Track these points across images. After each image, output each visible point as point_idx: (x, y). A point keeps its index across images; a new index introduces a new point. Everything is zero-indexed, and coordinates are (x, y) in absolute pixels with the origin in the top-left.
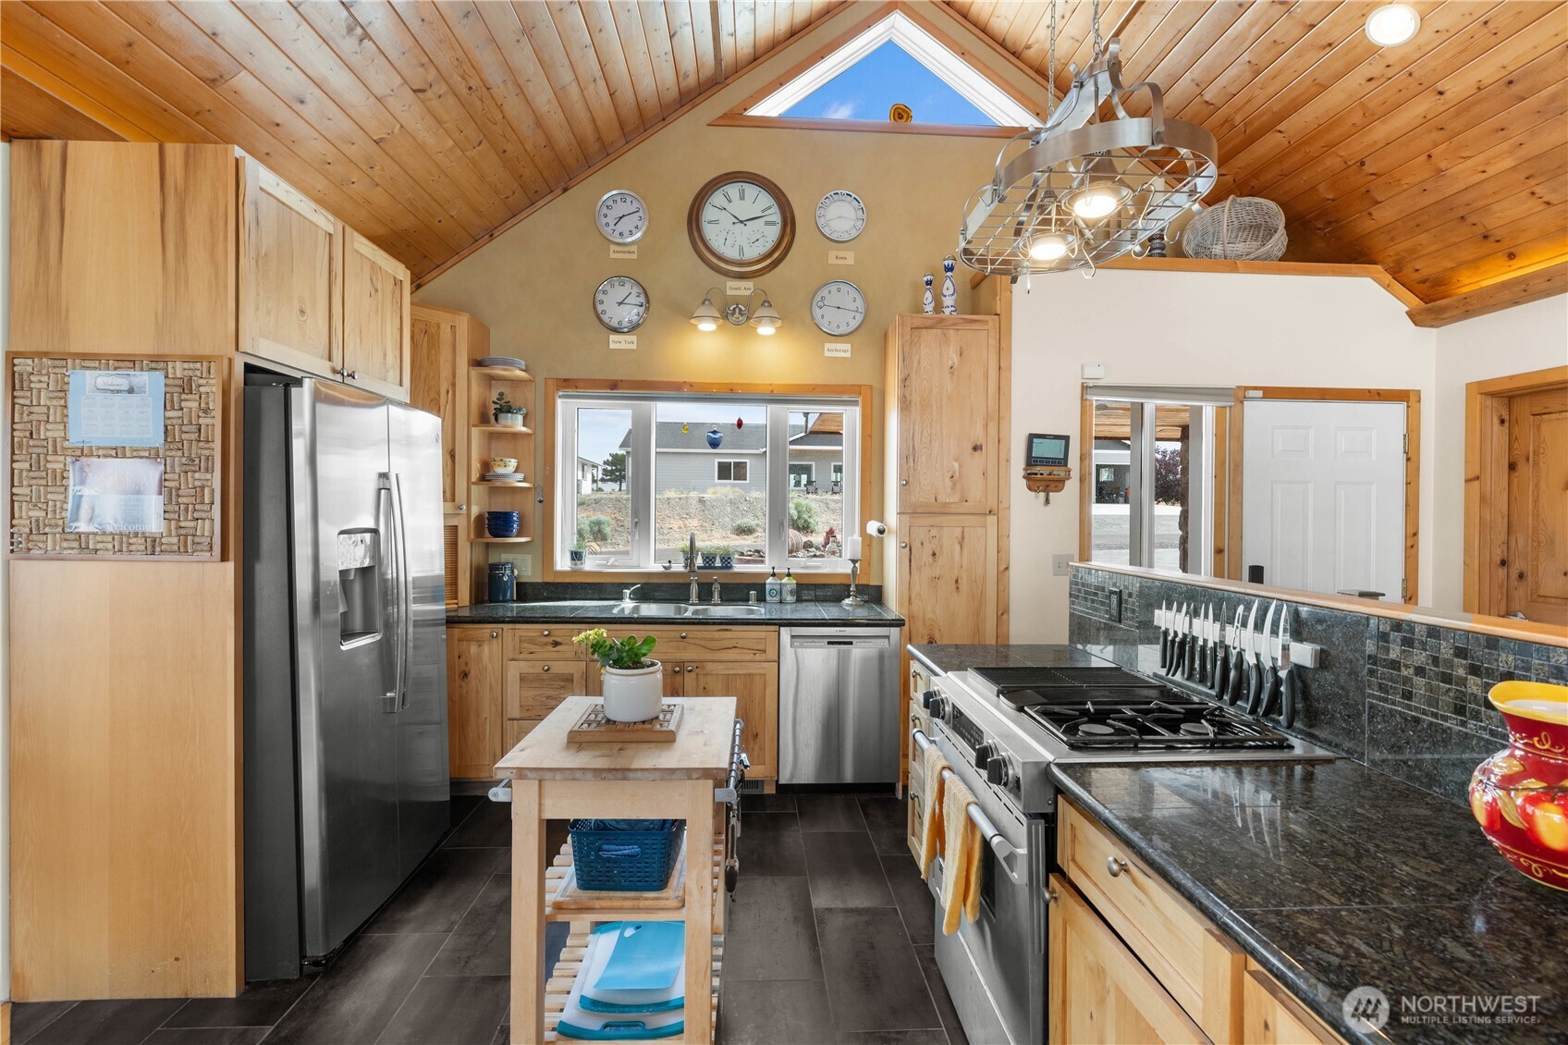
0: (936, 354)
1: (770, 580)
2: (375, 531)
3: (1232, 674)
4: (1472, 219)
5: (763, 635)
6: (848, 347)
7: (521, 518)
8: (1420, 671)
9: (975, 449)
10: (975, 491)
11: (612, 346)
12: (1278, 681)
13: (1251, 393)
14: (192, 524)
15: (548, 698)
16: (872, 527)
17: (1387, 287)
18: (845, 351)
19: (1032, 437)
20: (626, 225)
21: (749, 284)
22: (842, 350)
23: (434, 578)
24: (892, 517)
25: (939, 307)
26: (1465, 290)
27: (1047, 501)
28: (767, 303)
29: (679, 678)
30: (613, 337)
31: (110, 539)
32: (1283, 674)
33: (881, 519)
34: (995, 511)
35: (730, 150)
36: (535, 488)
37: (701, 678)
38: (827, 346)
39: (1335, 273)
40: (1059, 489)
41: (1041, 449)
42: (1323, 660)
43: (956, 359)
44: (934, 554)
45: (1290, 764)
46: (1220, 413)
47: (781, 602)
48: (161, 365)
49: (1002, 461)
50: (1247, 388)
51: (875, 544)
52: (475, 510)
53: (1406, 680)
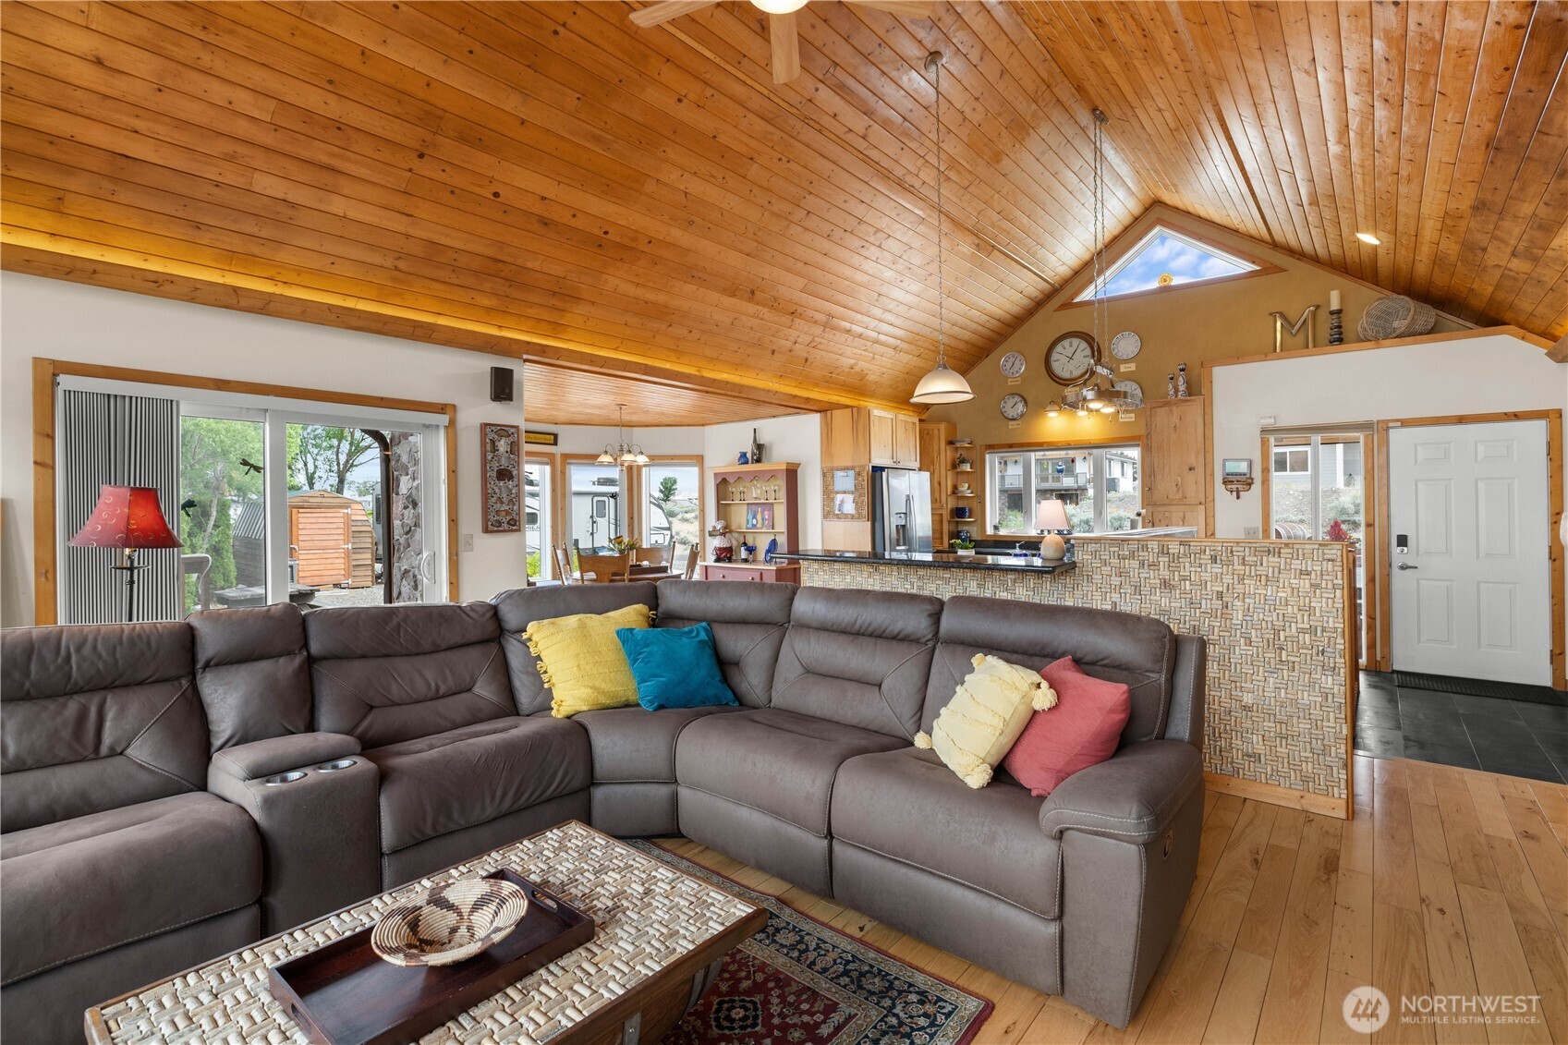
0: (1166, 420)
2: (906, 514)
6: (1133, 414)
7: (970, 510)
9: (1190, 469)
11: (1010, 427)
13: (1393, 424)
14: (860, 511)
19: (1225, 460)
20: (1016, 368)
22: (1130, 417)
23: (927, 537)
25: (1176, 393)
27: (1238, 497)
30: (1011, 423)
31: (844, 515)
35: (1067, 321)
36: (977, 496)
38: (1121, 416)
40: (1244, 489)
43: (1177, 421)
48: (853, 468)
49: (1209, 475)
50: (1390, 421)
52: (949, 507)
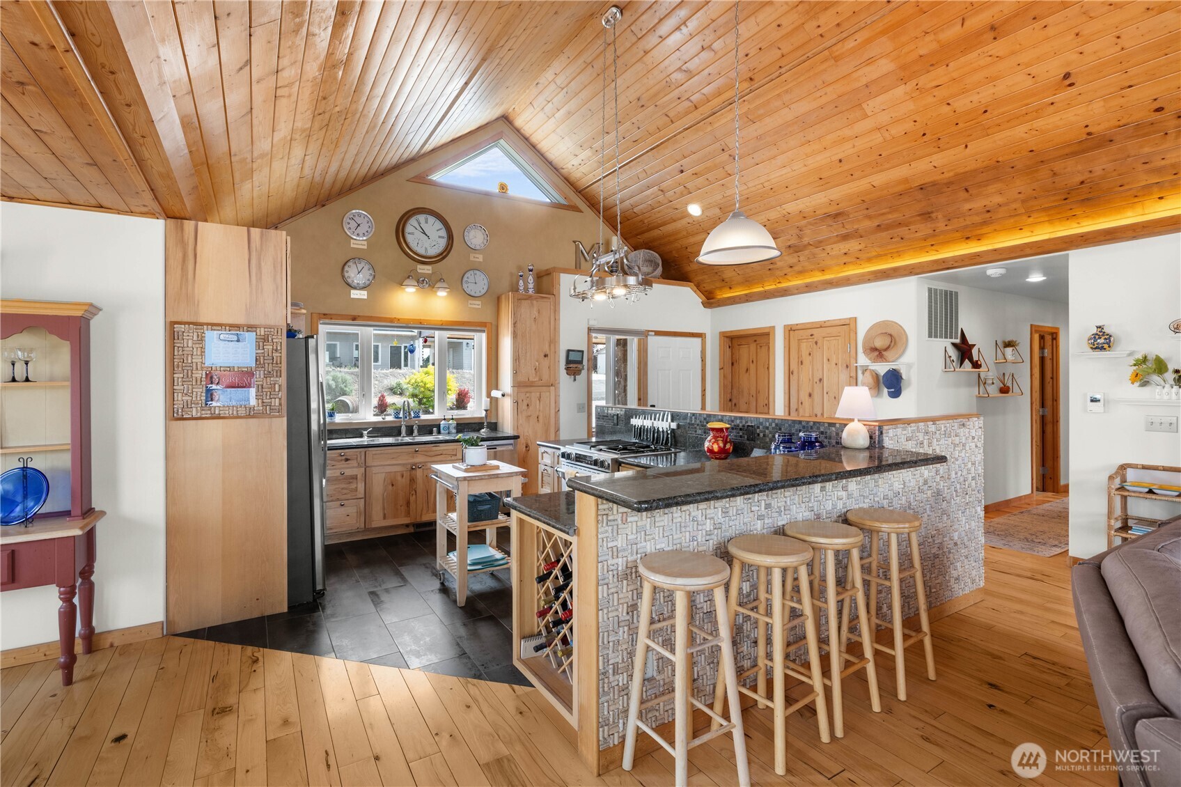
0: (528, 312)
1: (443, 422)
3: (656, 435)
4: (719, 274)
5: (455, 447)
6: (479, 303)
8: (698, 425)
9: (545, 356)
10: (545, 377)
11: (352, 296)
12: (668, 434)
13: (650, 333)
14: (269, 401)
15: (342, 489)
17: (695, 292)
18: (478, 305)
19: (569, 351)
20: (361, 230)
21: (429, 267)
22: (477, 304)
24: (507, 388)
25: (526, 289)
26: (719, 297)
27: (575, 380)
28: (441, 280)
29: (414, 472)
30: (353, 292)
31: (227, 409)
32: (669, 432)
34: (553, 384)
35: (420, 196)
37: (425, 471)
38: (470, 302)
39: (679, 285)
40: (579, 374)
41: (572, 356)
42: (679, 426)
43: (536, 314)
44: (528, 405)
45: (671, 454)
46: (639, 341)
47: (449, 433)
48: (254, 329)
49: (556, 362)
50: (649, 331)
53: (696, 428)
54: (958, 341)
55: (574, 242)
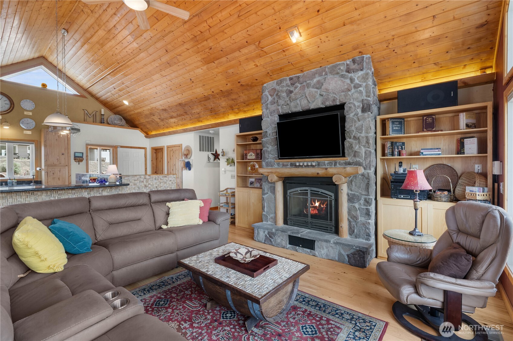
0: (53, 137)
1: (9, 180)
6: (31, 132)
9: (63, 154)
10: (63, 162)
16: (38, 169)
17: (141, 132)
19: (75, 153)
22: (29, 132)
24: (43, 167)
26: (151, 134)
27: (79, 164)
28: (6, 122)
33: (41, 167)
34: (68, 165)
38: (24, 131)
41: (77, 155)
43: (58, 138)
44: (53, 173)
46: (113, 149)
47: (12, 185)
49: (69, 157)
50: (118, 146)
51: (39, 172)
54: (214, 153)
55: (83, 110)
